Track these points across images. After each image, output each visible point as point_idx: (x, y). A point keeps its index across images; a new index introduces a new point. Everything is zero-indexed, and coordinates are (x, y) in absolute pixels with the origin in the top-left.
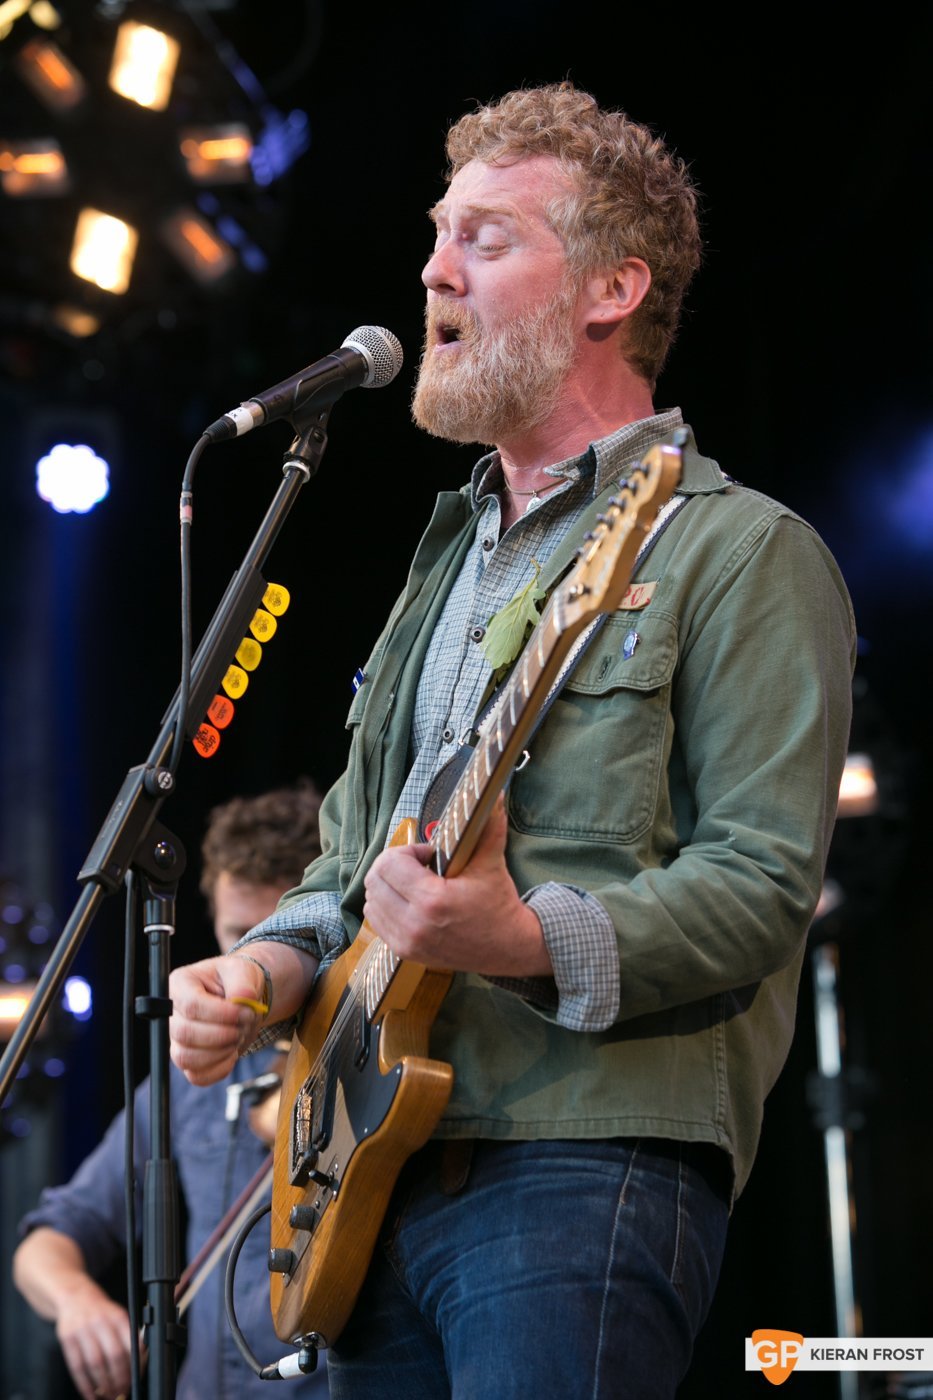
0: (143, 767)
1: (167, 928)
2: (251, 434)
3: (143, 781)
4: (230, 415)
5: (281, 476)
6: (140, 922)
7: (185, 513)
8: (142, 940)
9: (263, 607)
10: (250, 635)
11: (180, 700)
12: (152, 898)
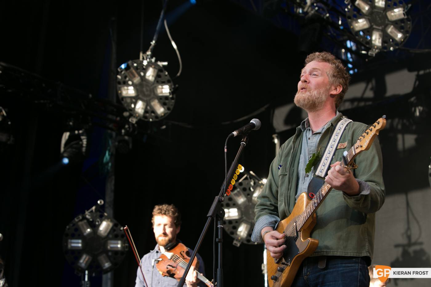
0: (218, 196)
1: (222, 226)
2: (237, 136)
3: (219, 199)
4: (233, 133)
5: (241, 145)
6: (217, 225)
7: (226, 150)
8: (217, 228)
9: (238, 169)
10: (236, 174)
11: (225, 182)
12: (219, 220)
